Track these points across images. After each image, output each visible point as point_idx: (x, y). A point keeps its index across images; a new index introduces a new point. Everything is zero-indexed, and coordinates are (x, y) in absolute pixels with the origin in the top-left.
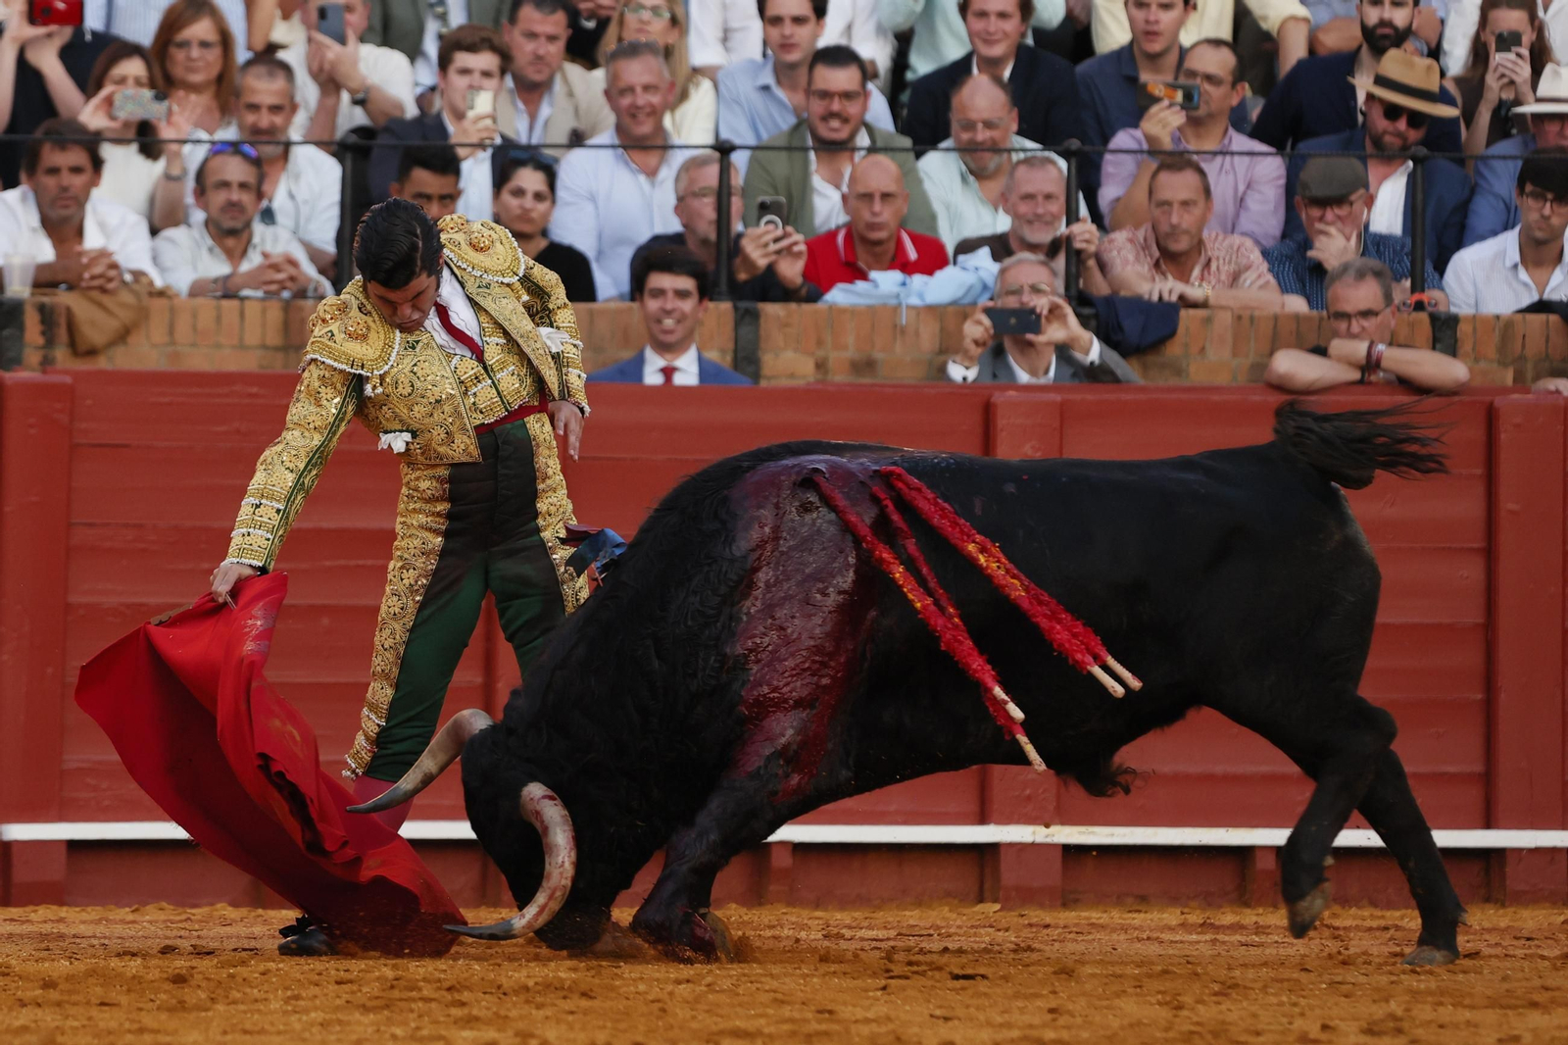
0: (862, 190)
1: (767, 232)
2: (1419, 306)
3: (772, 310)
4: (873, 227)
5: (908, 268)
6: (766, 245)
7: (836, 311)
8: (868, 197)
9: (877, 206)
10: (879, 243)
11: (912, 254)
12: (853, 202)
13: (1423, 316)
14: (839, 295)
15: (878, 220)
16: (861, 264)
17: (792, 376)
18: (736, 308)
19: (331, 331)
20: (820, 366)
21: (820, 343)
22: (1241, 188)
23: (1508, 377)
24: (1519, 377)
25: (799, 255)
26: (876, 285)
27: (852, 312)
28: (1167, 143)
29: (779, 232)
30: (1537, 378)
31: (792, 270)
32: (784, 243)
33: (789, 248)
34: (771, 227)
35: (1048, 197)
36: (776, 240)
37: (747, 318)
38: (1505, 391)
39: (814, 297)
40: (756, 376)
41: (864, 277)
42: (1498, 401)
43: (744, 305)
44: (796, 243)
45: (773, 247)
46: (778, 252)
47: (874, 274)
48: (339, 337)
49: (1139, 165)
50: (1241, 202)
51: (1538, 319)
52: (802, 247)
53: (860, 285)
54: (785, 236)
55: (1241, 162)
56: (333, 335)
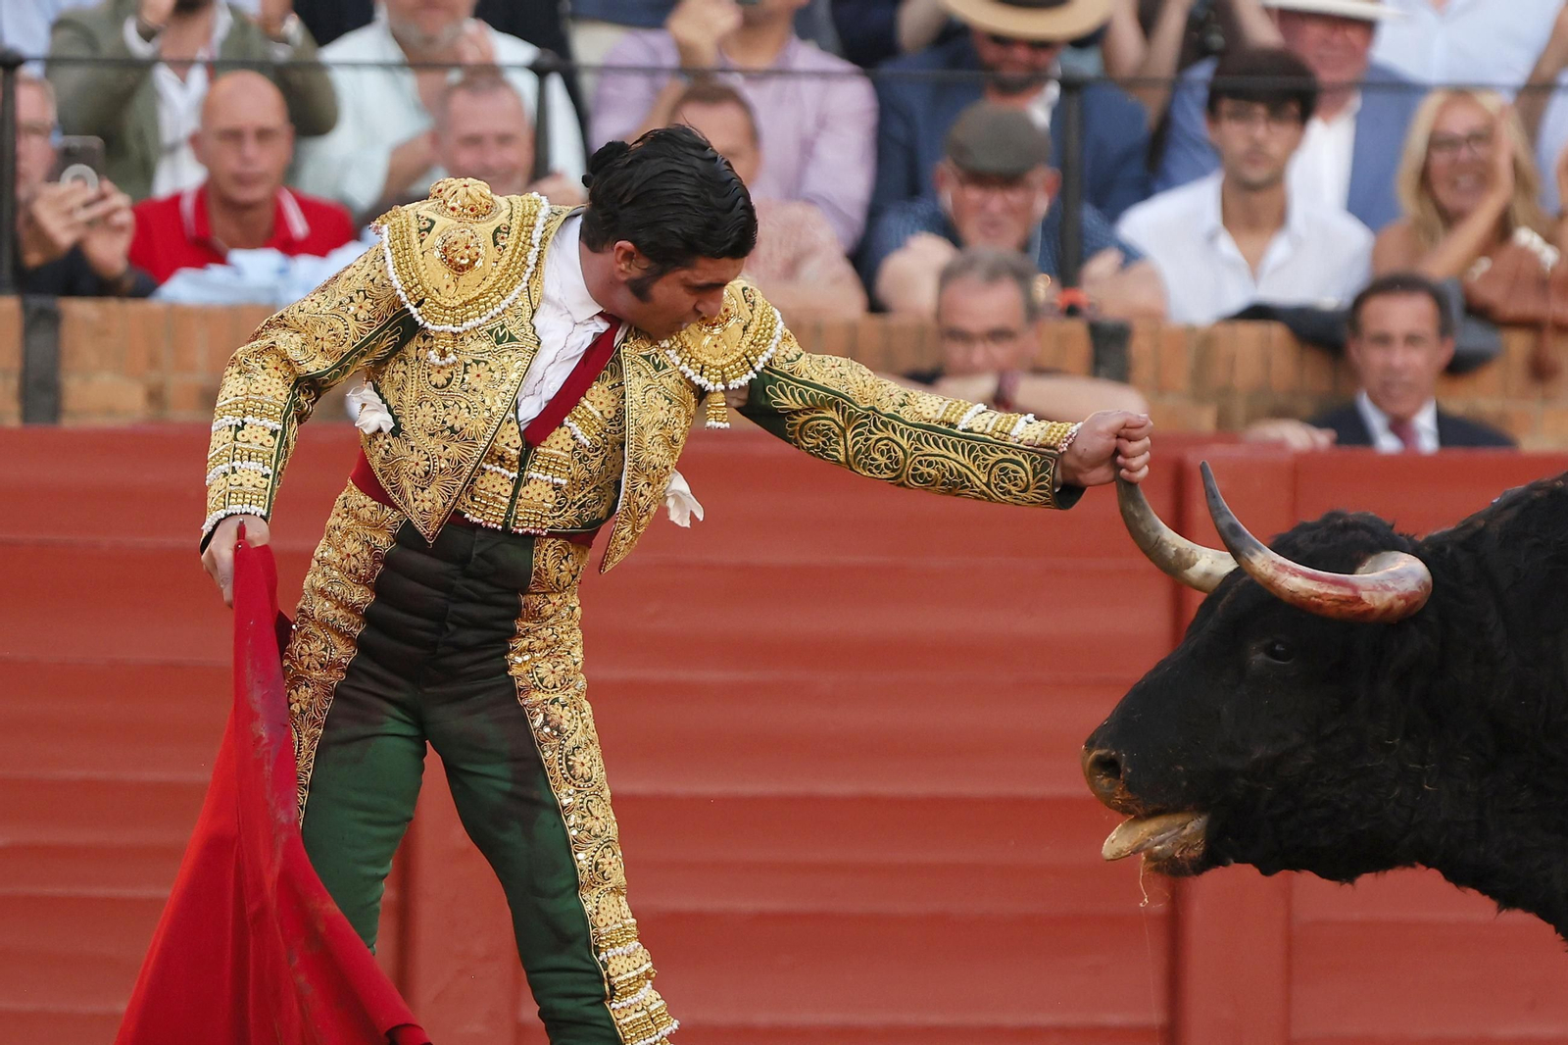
0: (224, 122)
1: (72, 193)
2: (1072, 311)
3: (80, 311)
4: (242, 180)
5: (290, 247)
6: (70, 212)
7: (179, 314)
8: (235, 136)
9: (251, 148)
10: (248, 207)
11: (299, 226)
12: (212, 144)
13: (1077, 328)
14: (184, 288)
15: (250, 170)
16: (219, 241)
17: (110, 411)
18: (25, 308)
19: (433, 223)
20: (155, 396)
21: (153, 361)
22: (810, 124)
23: (1205, 420)
24: (1223, 420)
25: (120, 229)
26: (239, 272)
27: (204, 315)
28: (708, 56)
29: (92, 192)
30: (1253, 417)
31: (111, 252)
32: (98, 210)
33: (106, 218)
34: (79, 184)
35: (504, 139)
36: (87, 205)
37: (41, 323)
38: (1199, 441)
39: (144, 291)
40: (55, 412)
41: (220, 259)
42: (1194, 458)
43: (37, 301)
44: (116, 210)
45: (83, 215)
46: (90, 224)
47: (239, 257)
48: (434, 239)
49: (656, 91)
50: (807, 149)
51: (1251, 331)
52: (126, 217)
53: (216, 273)
54: (103, 197)
55: (810, 89)
56: (428, 230)
